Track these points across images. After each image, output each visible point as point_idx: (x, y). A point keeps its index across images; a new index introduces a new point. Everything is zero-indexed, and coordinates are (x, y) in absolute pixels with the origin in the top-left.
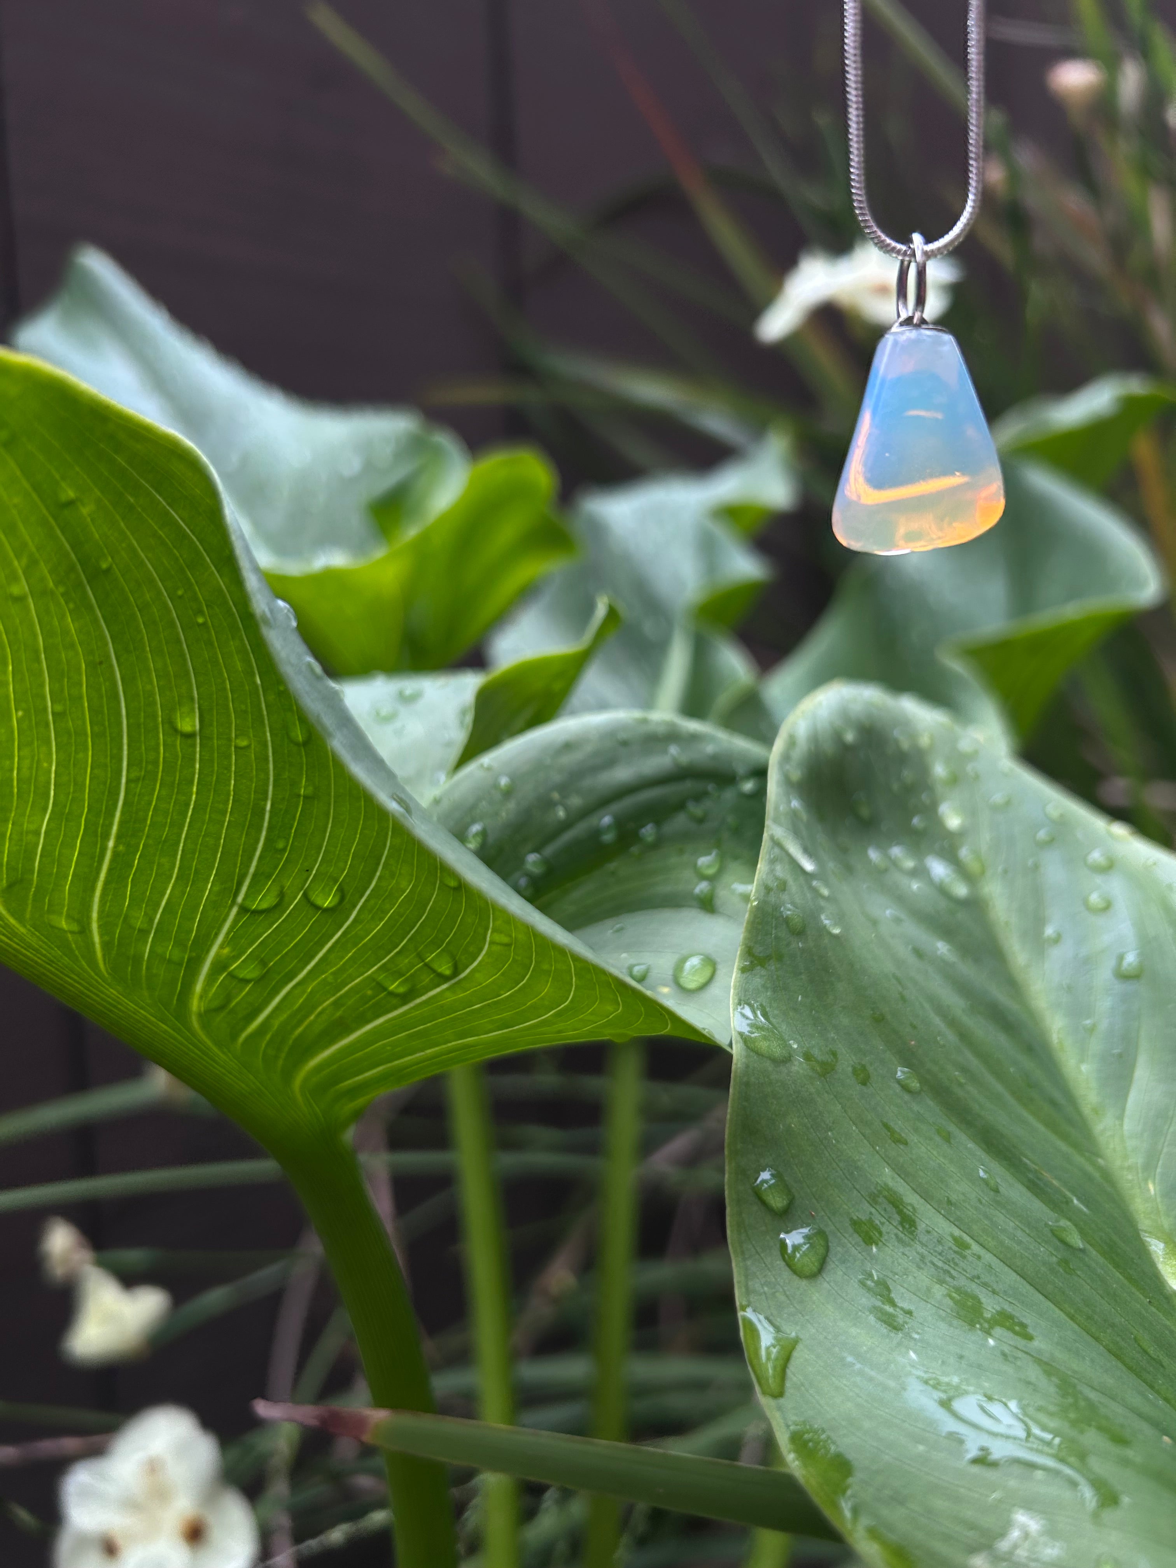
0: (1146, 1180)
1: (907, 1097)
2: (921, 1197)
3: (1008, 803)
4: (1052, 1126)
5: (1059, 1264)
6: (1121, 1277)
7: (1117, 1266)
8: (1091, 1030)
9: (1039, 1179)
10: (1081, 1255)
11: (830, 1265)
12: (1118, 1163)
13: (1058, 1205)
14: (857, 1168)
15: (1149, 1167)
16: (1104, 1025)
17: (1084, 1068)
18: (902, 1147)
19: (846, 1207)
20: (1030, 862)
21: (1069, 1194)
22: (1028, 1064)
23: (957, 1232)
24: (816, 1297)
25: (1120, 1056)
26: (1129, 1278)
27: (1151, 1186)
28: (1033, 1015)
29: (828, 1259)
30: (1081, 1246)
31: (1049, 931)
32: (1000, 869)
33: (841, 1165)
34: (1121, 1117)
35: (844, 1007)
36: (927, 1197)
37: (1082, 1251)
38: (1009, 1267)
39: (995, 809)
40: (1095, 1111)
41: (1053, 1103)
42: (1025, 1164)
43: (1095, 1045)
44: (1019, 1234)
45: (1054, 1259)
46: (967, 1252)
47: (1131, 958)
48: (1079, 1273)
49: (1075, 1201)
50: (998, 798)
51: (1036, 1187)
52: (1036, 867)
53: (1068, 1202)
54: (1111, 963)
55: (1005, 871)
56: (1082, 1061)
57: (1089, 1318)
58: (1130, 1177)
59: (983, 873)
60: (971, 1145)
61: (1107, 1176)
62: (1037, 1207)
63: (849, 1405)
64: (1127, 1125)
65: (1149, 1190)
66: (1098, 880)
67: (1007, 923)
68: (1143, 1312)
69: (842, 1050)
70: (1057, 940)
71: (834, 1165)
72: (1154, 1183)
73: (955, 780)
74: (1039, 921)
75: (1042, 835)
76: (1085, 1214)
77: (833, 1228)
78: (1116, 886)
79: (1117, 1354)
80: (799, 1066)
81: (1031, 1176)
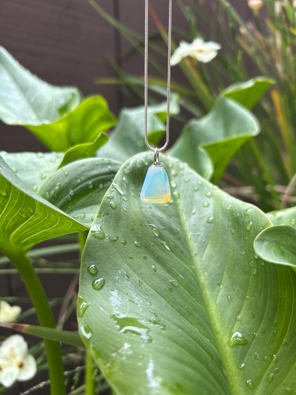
0: (205, 272)
1: (136, 248)
2: (134, 272)
3: (189, 181)
4: (180, 257)
5: (169, 289)
6: (189, 294)
7: (188, 291)
8: (198, 235)
9: (170, 269)
10: (177, 288)
11: (104, 287)
12: (199, 267)
13: (175, 275)
14: (117, 264)
15: (206, 269)
16: (202, 234)
17: (195, 244)
18: (131, 260)
19: (112, 274)
20: (192, 195)
21: (179, 274)
22: (177, 242)
23: (141, 280)
24: (98, 294)
25: (204, 242)
26: (191, 294)
27: (206, 273)
28: (184, 231)
29: (104, 286)
30: (178, 285)
31: (194, 211)
32: (184, 196)
33: (113, 264)
34: (202, 257)
35: (123, 226)
36: (135, 271)
37: (178, 287)
38: (153, 289)
39: (185, 182)
40: (196, 255)
41: (182, 252)
42: (168, 266)
43: (199, 239)
44: (159, 282)
45: (168, 288)
46: (142, 285)
47: (211, 218)
48: (174, 292)
49: (180, 275)
50: (187, 180)
51: (169, 271)
52: (193, 196)
53: (178, 275)
54: (206, 219)
55: (185, 197)
56: (195, 243)
57: (173, 302)
58: (201, 271)
59: (179, 197)
60: (152, 260)
61: (194, 270)
62: (168, 275)
63: (97, 319)
64: (203, 258)
65: (205, 274)
66: (208, 199)
67: (183, 210)
68: (192, 302)
69: (120, 236)
70: (194, 214)
71: (111, 263)
72: (207, 273)
73: (176, 175)
74: (191, 209)
75: (196, 188)
76: (182, 278)
77: (107, 278)
78: (211, 201)
79: (179, 311)
80: (106, 240)
81: (168, 268)
